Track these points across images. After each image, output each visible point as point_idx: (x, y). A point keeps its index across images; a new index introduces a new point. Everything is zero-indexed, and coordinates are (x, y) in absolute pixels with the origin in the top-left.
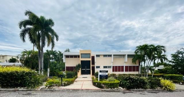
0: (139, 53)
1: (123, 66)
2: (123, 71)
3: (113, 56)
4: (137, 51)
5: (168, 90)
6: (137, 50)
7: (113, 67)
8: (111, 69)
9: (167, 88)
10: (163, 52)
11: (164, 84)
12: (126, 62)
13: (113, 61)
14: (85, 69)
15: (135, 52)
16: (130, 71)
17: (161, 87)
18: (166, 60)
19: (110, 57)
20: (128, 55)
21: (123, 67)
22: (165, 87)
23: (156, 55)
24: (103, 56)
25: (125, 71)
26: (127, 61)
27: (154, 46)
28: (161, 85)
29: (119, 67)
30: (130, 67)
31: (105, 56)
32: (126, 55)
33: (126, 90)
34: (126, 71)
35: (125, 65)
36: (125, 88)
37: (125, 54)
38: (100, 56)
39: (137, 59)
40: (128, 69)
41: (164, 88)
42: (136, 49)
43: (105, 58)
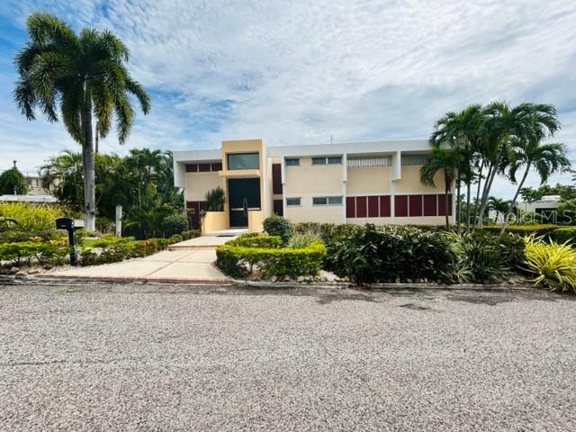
0: (446, 146)
1: (388, 198)
2: (389, 215)
3: (345, 159)
4: (438, 138)
5: (559, 291)
6: (437, 134)
7: (350, 201)
8: (343, 208)
9: (557, 280)
10: (545, 129)
11: (543, 260)
12: (396, 182)
13: (346, 179)
14: (242, 209)
15: (432, 141)
16: (416, 213)
17: (527, 275)
18: (560, 166)
19: (336, 162)
20: (405, 156)
21: (386, 199)
22: (547, 277)
23: (517, 150)
24: (311, 161)
25: (396, 215)
26: (400, 178)
27: (507, 109)
28: (527, 266)
29: (373, 199)
30: (415, 199)
31: (318, 160)
32: (396, 153)
33: (350, 287)
34: (401, 212)
35: (393, 192)
36: (347, 278)
37: (394, 150)
38: (300, 161)
39: (436, 169)
40: (408, 205)
41: (542, 282)
42: (435, 130)
43: (319, 167)
